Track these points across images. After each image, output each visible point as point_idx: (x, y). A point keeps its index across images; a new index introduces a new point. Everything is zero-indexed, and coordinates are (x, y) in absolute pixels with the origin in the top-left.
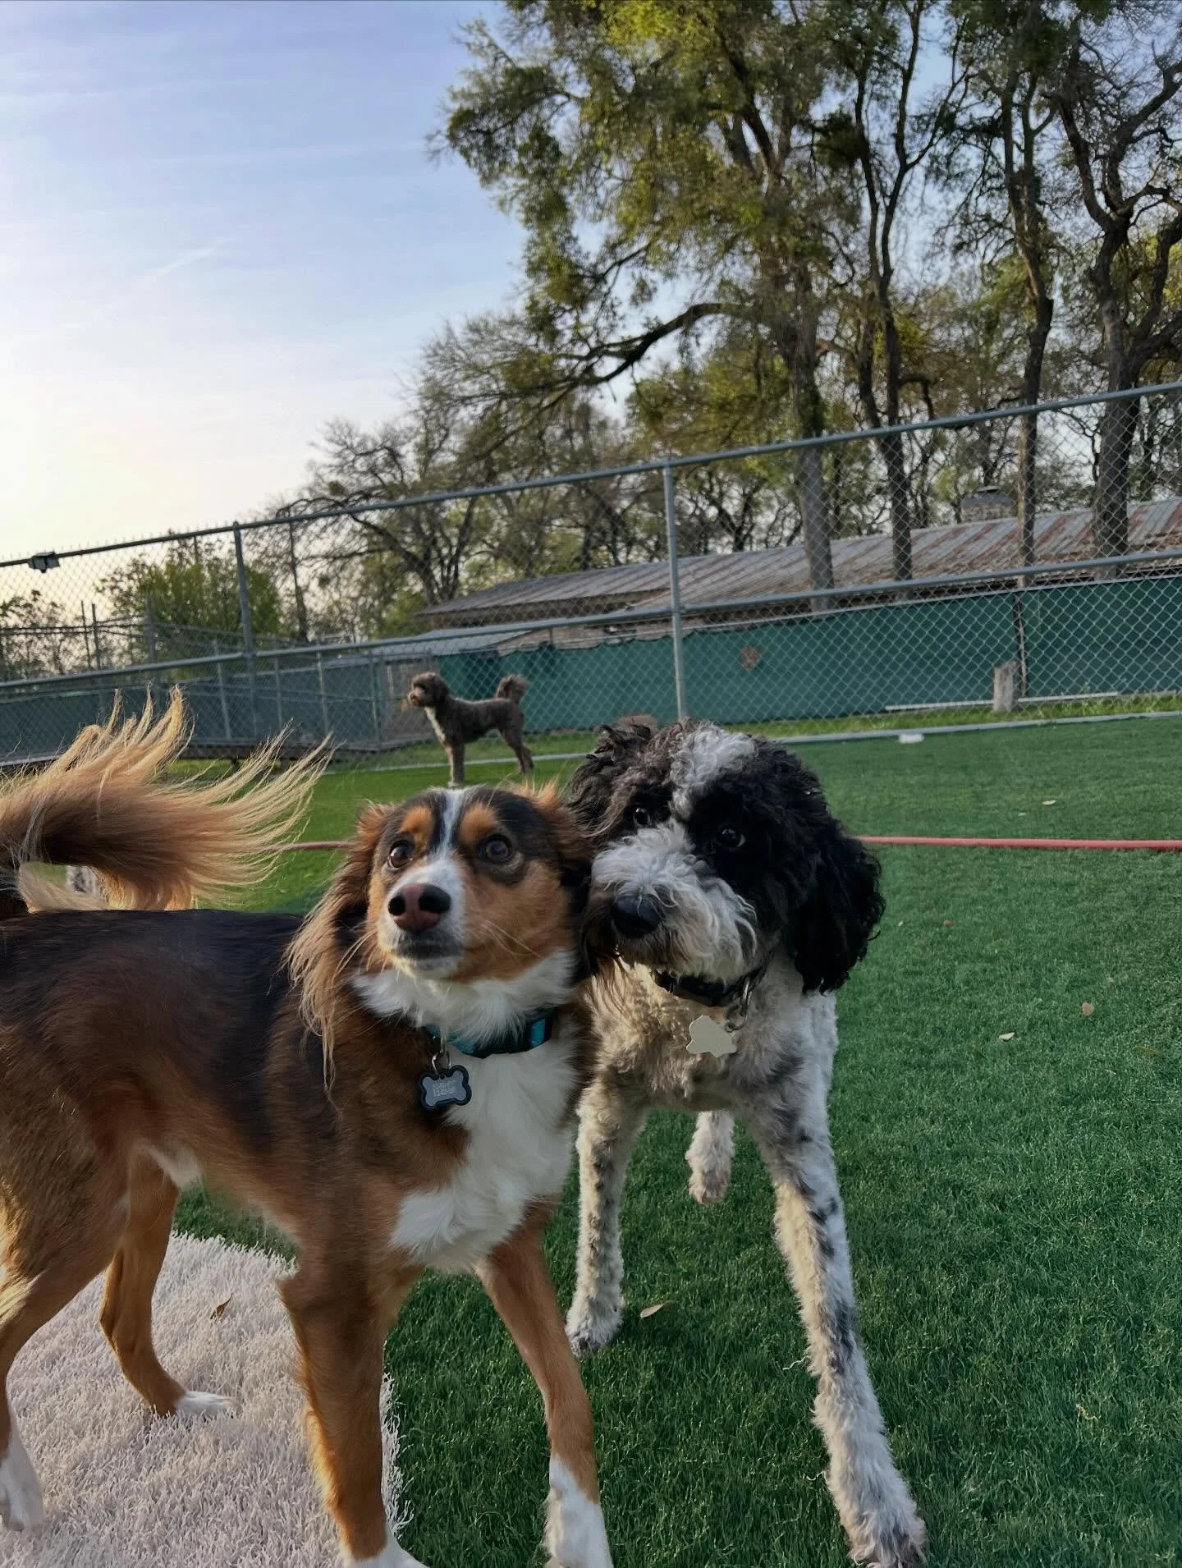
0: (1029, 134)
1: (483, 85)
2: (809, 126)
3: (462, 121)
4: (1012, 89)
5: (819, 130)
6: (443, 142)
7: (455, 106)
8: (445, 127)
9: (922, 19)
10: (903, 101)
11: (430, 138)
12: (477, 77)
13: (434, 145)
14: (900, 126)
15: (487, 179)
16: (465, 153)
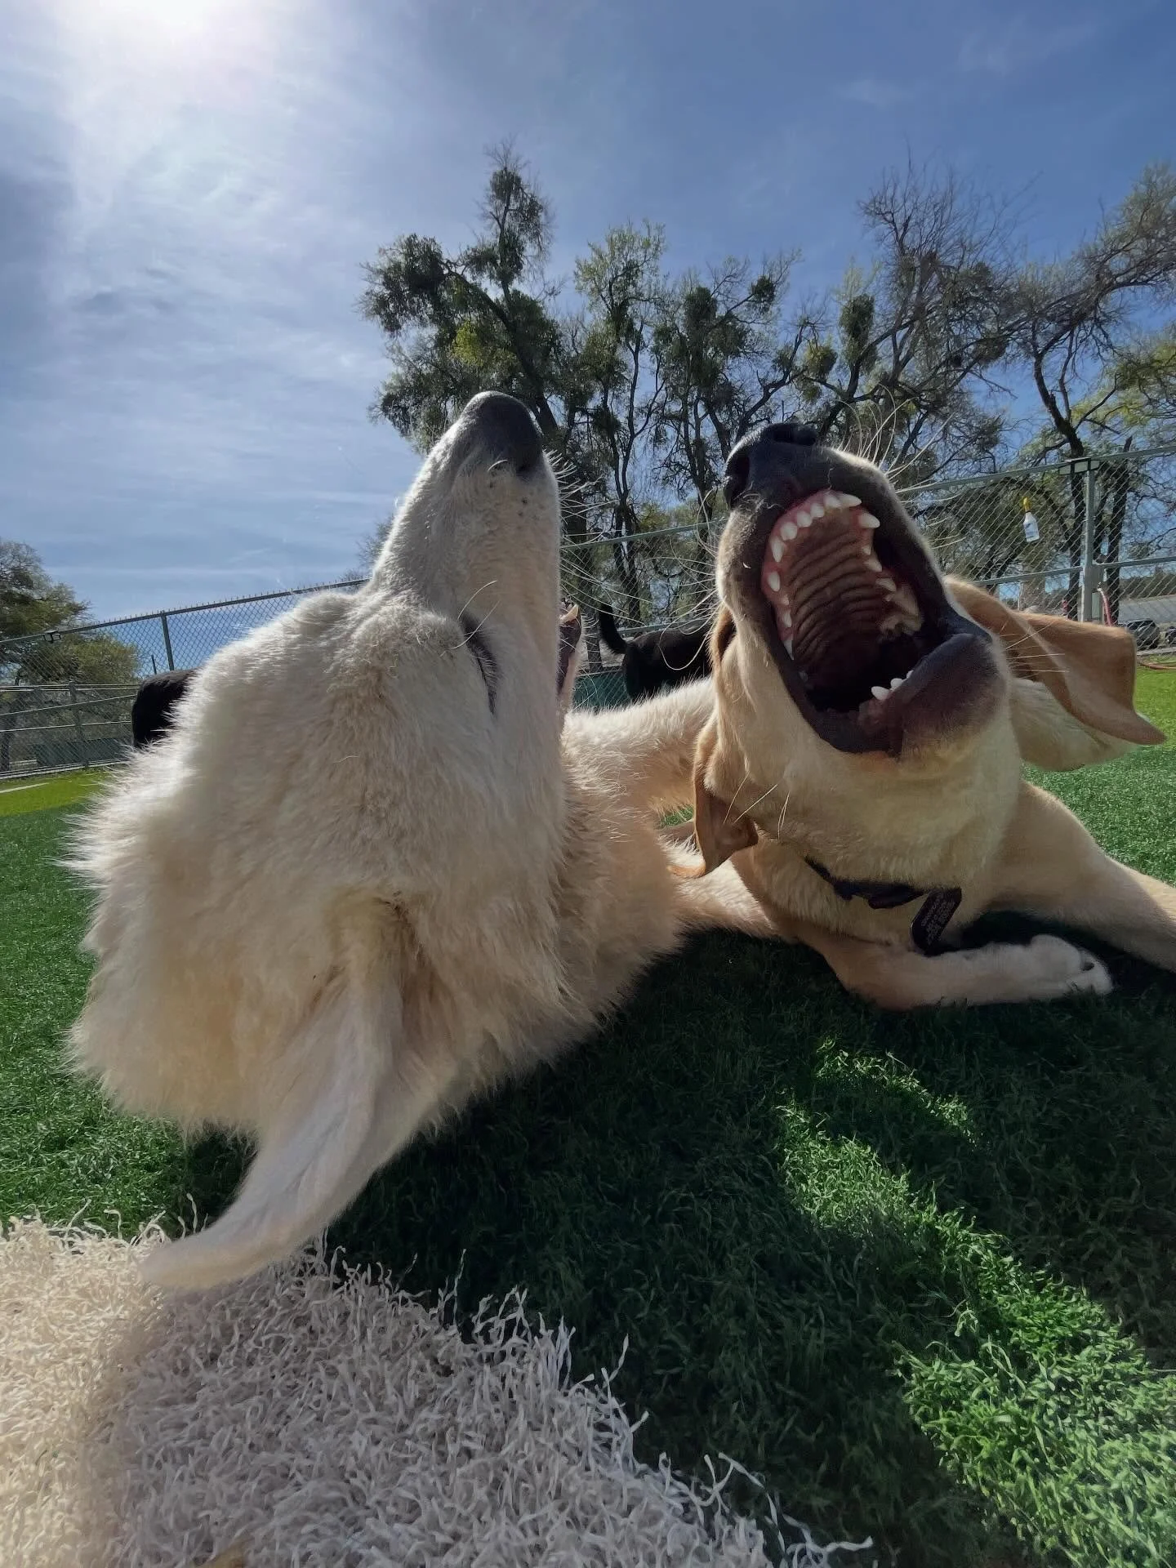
0: (698, 421)
1: (401, 381)
2: (584, 412)
3: (389, 402)
4: (686, 395)
5: (591, 415)
6: (378, 411)
7: (385, 393)
8: (380, 404)
9: (640, 356)
10: (632, 399)
11: (371, 409)
12: (398, 377)
13: (373, 413)
14: (631, 413)
15: (404, 433)
16: (392, 418)
